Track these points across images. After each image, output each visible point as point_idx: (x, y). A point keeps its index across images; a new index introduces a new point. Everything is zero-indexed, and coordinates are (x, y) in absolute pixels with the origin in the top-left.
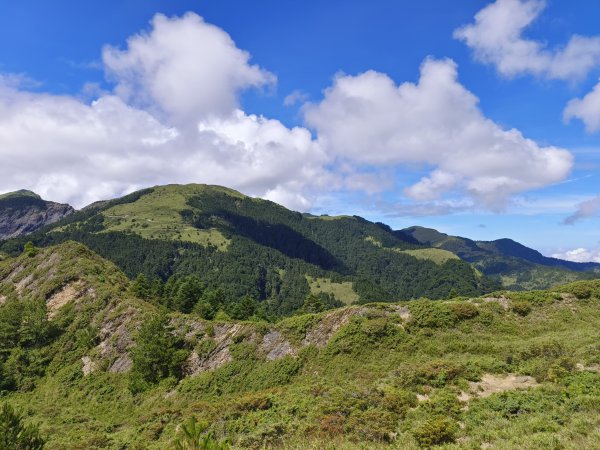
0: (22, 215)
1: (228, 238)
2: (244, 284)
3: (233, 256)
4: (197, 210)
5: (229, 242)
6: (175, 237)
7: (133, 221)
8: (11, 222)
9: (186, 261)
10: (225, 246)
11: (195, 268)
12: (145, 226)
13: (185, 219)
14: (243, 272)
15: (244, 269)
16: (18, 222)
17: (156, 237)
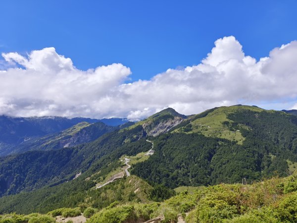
0: (167, 122)
1: (244, 137)
2: (248, 162)
3: (244, 147)
4: (231, 121)
5: (244, 139)
6: (218, 136)
7: (203, 127)
8: (163, 125)
9: (221, 148)
10: (241, 141)
11: (225, 152)
12: (206, 130)
13: (224, 127)
14: (248, 156)
15: (249, 154)
16: (165, 125)
17: (210, 136)
